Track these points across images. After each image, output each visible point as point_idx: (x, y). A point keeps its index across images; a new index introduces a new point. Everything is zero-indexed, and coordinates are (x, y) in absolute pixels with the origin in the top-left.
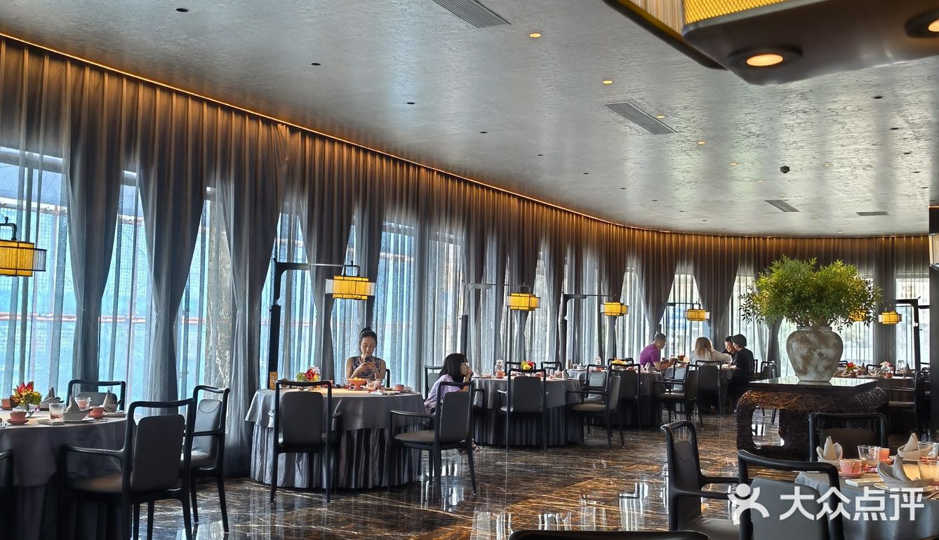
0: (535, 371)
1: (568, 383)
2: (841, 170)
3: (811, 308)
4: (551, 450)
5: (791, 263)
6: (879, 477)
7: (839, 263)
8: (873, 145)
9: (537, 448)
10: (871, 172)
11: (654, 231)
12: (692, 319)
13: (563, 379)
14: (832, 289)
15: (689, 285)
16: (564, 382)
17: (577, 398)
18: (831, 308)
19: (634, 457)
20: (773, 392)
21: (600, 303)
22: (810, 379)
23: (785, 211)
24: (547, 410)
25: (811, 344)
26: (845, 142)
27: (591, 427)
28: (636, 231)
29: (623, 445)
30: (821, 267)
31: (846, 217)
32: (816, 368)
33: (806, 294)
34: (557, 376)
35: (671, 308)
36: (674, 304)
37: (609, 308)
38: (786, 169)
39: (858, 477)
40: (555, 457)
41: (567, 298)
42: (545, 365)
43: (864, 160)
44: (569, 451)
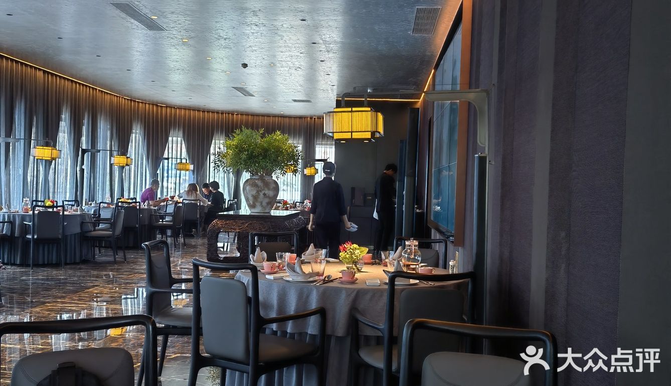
0: (57, 207)
1: (82, 216)
2: (282, 69)
3: (259, 163)
4: (68, 267)
5: (247, 132)
6: (286, 272)
7: (278, 133)
8: (301, 53)
9: (57, 265)
10: (300, 72)
11: (154, 104)
12: (181, 170)
13: (79, 213)
14: (273, 150)
15: (179, 145)
16: (80, 215)
17: (91, 227)
18: (272, 163)
19: (133, 269)
20: (232, 220)
21: (111, 155)
22: (257, 211)
23: (245, 95)
24: (65, 237)
25: (258, 187)
26: (283, 49)
27: (101, 249)
28: (140, 104)
29: (125, 260)
30: (267, 135)
31: (285, 102)
32: (261, 203)
33: (255, 153)
34: (74, 211)
35: (166, 161)
36: (168, 159)
37: (118, 160)
38: (245, 66)
39: (275, 273)
40: (70, 272)
41: (84, 151)
42: (66, 203)
43: (296, 63)
44: (83, 266)
